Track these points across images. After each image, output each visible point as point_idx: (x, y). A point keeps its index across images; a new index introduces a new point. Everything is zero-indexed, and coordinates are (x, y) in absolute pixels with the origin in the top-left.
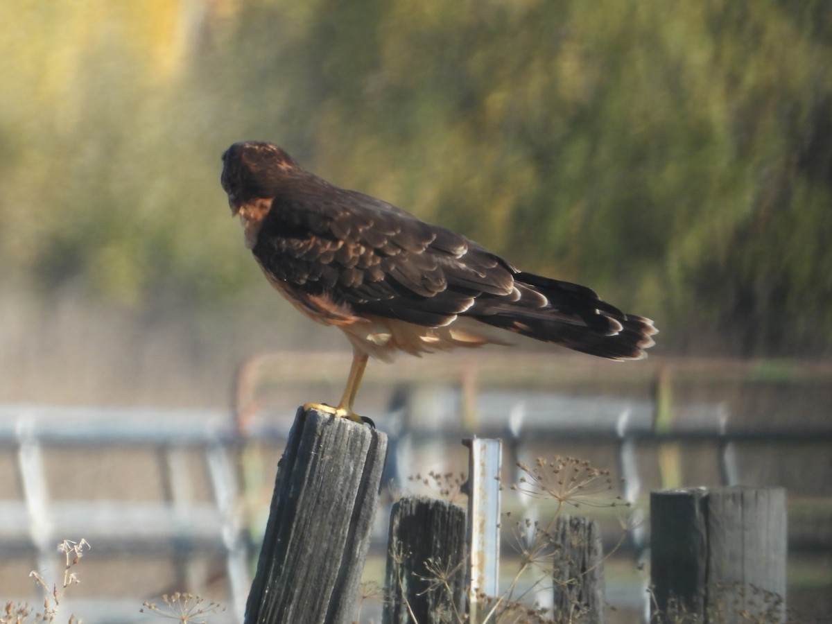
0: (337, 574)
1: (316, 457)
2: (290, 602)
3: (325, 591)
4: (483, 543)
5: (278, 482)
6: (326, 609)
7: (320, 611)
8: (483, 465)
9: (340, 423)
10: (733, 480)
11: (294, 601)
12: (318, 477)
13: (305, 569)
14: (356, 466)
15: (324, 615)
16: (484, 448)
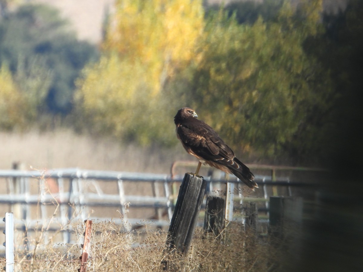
0: (193, 214)
1: (189, 185)
2: (182, 220)
3: (190, 217)
4: (229, 208)
5: (180, 191)
6: (190, 222)
7: (189, 223)
8: (230, 189)
9: (195, 177)
10: (291, 195)
11: (183, 220)
12: (190, 190)
13: (185, 212)
14: (199, 188)
15: (190, 223)
16: (230, 185)
